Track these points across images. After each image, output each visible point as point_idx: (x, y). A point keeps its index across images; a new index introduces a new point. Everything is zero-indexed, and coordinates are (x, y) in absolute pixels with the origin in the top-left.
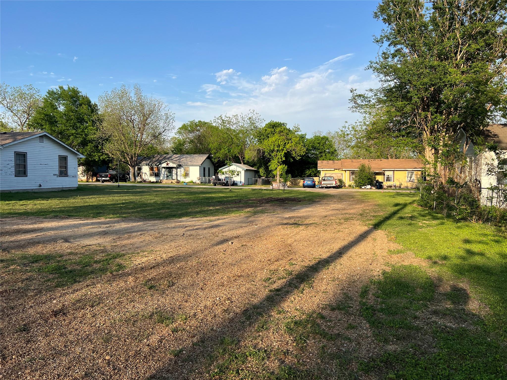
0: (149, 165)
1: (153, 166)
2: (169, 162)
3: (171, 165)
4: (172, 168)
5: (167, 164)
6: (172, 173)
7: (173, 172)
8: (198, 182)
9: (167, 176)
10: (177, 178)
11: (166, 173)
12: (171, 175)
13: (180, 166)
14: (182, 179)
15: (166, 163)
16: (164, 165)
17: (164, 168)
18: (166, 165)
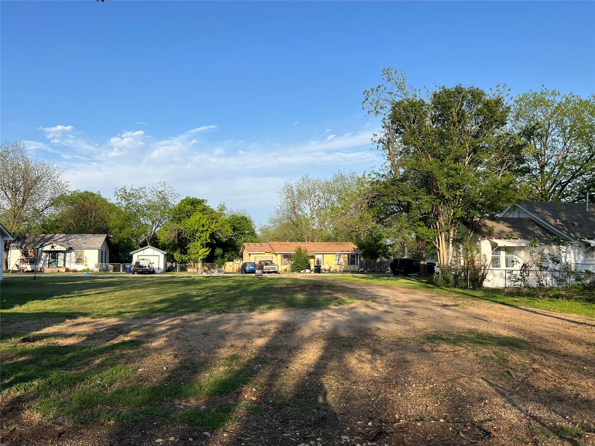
0: (21, 248)
1: (27, 250)
2: (54, 245)
3: (58, 248)
4: (58, 252)
5: (53, 247)
6: (57, 259)
7: (59, 258)
8: (96, 270)
9: (49, 263)
10: (64, 265)
11: (48, 259)
12: (56, 262)
13: (70, 249)
14: (73, 266)
15: (51, 245)
16: (48, 248)
17: (46, 252)
18: (50, 248)
